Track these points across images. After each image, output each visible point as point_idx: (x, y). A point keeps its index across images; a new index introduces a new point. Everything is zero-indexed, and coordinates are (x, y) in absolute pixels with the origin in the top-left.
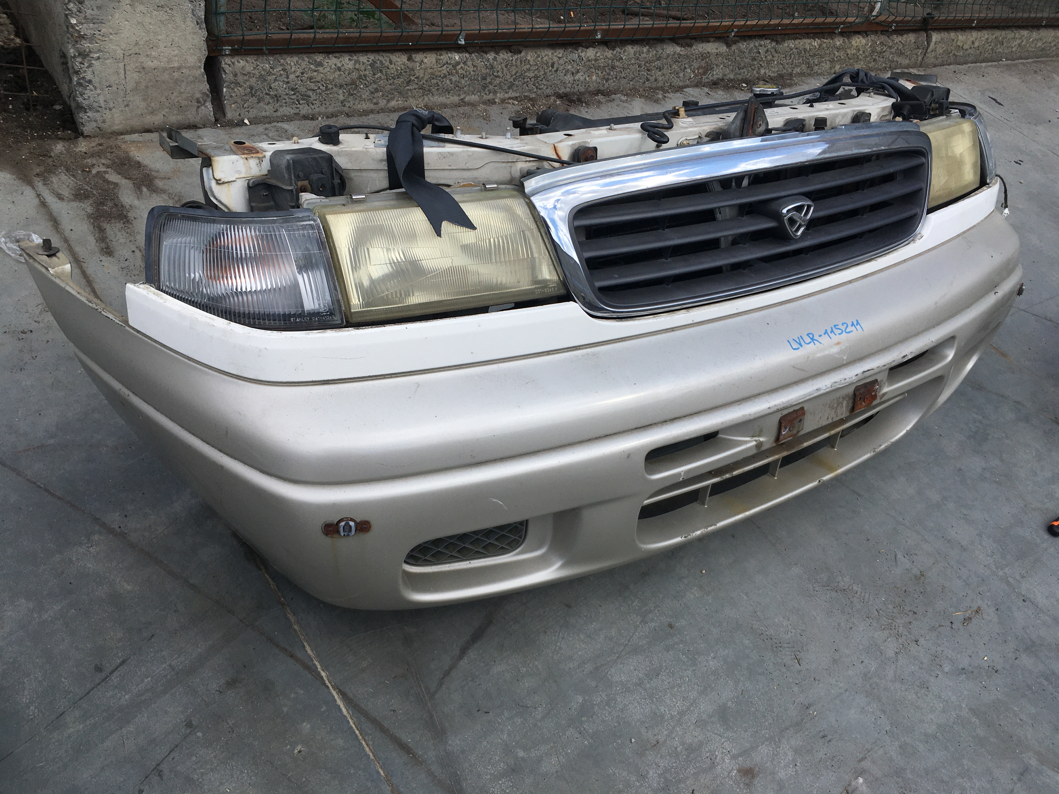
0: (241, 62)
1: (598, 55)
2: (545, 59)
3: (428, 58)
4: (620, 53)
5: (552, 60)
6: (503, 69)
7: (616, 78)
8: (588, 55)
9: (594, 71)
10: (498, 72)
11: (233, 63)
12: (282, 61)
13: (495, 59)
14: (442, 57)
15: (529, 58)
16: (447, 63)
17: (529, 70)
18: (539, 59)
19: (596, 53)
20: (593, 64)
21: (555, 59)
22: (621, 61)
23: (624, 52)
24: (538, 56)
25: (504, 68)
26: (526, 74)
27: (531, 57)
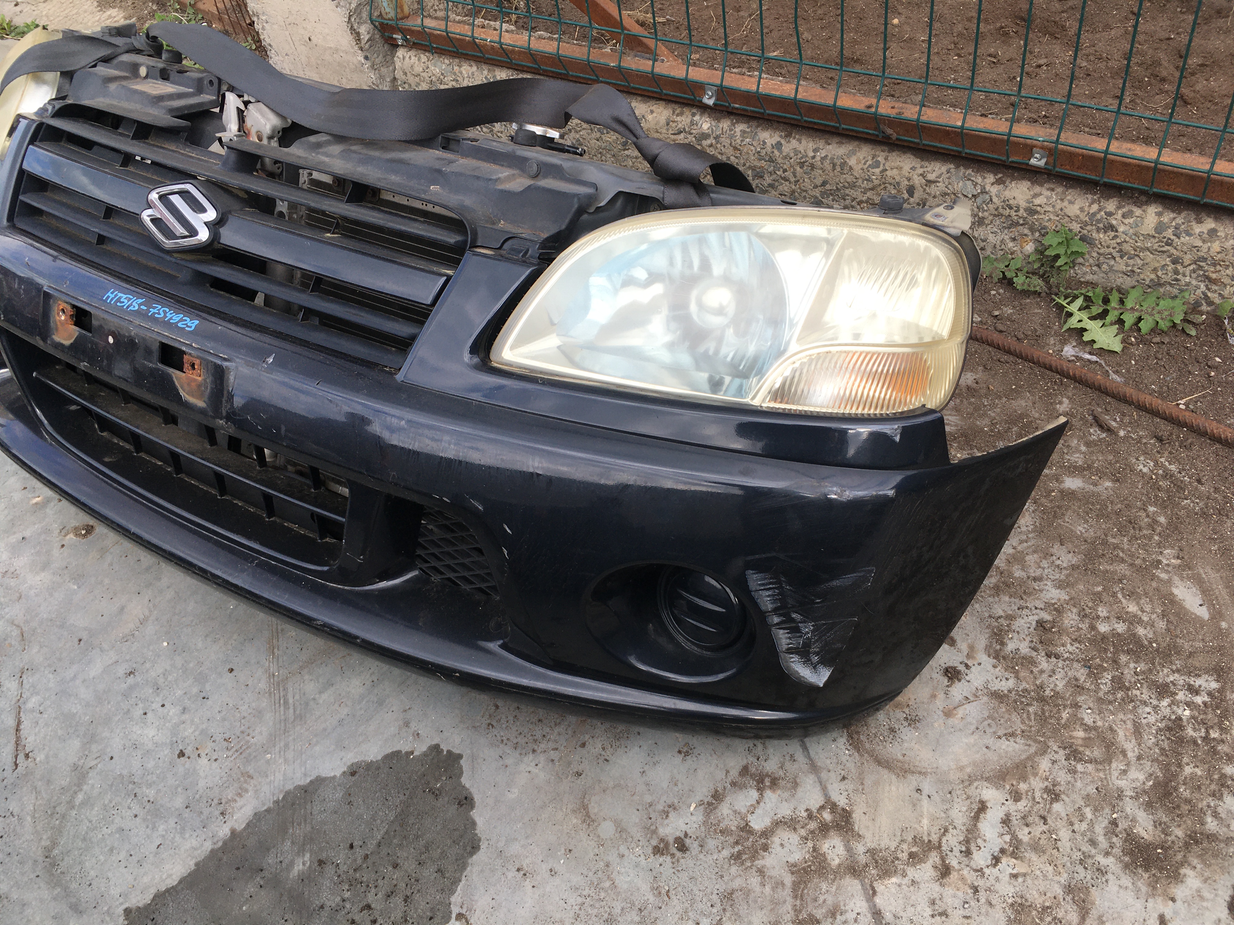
0: (413, 58)
1: (1037, 201)
2: (889, 173)
3: (655, 115)
4: (1110, 214)
5: (909, 179)
6: (795, 170)
7: (1098, 266)
8: (1008, 194)
9: (1026, 231)
10: (785, 171)
11: (404, 58)
12: (456, 68)
13: (779, 145)
14: (679, 119)
15: (852, 162)
16: (684, 129)
17: (853, 186)
18: (877, 171)
19: (1036, 196)
20: (1025, 219)
21: (917, 181)
22: (1113, 234)
23: (1124, 216)
24: (877, 165)
25: (798, 169)
26: (847, 191)
27: (859, 162)
